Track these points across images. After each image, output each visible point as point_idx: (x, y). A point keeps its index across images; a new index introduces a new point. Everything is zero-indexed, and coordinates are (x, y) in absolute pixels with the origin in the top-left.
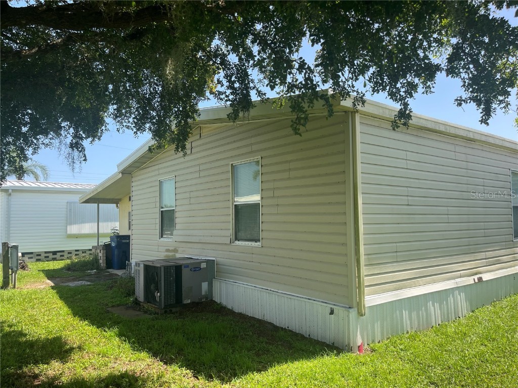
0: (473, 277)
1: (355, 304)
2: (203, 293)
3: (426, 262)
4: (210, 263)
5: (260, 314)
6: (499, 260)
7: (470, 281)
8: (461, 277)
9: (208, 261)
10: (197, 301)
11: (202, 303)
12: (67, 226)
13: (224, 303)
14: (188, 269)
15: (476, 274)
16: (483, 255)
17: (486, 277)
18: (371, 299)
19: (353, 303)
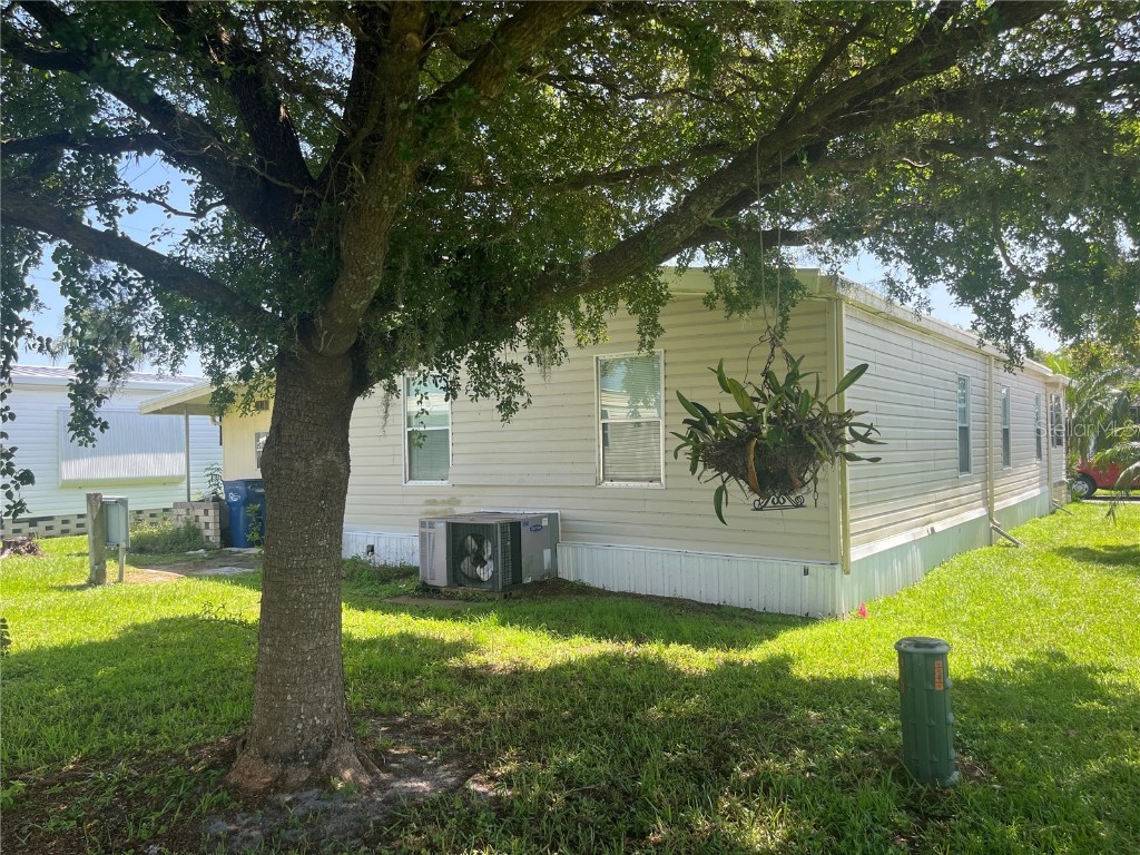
0: (925, 528)
1: (840, 560)
2: (546, 568)
3: (890, 506)
4: (553, 518)
5: (666, 589)
6: (946, 504)
7: (924, 532)
8: (917, 526)
9: (550, 516)
10: (538, 579)
11: (545, 581)
12: (58, 463)
13: (587, 579)
14: (528, 528)
15: (928, 523)
16: (932, 497)
17: (939, 527)
18: (857, 553)
19: (838, 560)
